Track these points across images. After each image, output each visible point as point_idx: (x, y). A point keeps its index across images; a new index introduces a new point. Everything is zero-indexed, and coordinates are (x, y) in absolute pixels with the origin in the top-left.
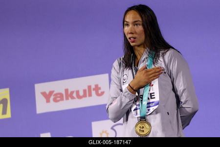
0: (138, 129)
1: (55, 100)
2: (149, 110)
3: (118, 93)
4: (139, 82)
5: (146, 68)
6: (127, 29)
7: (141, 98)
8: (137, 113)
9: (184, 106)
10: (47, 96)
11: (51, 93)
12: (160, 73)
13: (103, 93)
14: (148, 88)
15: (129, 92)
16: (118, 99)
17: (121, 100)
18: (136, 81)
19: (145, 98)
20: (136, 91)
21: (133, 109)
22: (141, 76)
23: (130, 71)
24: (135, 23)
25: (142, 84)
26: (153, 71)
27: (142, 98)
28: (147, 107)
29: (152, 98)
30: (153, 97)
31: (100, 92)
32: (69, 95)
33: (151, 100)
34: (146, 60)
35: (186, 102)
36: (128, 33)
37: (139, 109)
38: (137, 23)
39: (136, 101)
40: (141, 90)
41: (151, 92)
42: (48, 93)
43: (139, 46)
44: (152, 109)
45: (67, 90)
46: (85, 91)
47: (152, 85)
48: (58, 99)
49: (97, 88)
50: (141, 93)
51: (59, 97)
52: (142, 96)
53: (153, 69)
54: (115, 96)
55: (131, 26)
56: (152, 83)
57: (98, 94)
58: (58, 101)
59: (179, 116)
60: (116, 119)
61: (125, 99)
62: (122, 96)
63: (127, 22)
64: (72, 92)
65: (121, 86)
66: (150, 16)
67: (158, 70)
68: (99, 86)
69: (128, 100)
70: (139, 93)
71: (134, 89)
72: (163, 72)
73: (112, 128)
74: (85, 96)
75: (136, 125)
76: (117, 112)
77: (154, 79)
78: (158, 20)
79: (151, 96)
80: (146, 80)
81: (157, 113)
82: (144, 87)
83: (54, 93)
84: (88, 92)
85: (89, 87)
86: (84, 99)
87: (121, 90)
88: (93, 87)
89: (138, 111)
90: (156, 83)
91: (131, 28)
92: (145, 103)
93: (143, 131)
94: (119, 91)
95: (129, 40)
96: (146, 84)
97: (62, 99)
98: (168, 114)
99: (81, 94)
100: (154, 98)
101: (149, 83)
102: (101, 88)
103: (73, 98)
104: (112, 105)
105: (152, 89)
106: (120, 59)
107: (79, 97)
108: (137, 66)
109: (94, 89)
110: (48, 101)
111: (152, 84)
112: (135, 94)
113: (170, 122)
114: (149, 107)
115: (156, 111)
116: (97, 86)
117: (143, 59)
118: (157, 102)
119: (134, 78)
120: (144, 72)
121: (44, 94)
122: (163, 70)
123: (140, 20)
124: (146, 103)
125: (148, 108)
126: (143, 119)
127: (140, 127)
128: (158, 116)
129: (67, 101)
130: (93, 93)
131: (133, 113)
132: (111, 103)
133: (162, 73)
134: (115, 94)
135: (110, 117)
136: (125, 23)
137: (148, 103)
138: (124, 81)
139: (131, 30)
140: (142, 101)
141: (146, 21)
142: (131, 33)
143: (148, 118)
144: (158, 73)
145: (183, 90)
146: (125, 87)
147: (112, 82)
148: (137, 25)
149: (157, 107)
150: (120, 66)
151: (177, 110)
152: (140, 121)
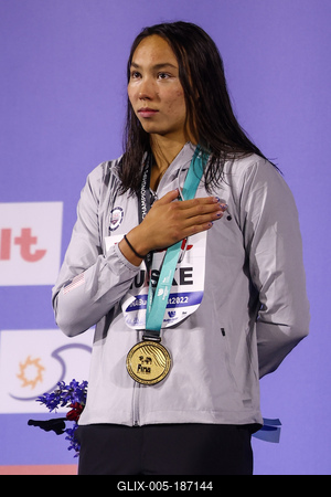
0: (135, 362)
2: (171, 314)
3: (89, 257)
4: (153, 234)
5: (179, 198)
6: (136, 86)
7: (154, 278)
8: (136, 319)
9: (274, 318)
12: (215, 215)
13: (41, 254)
14: (174, 254)
15: (123, 258)
16: (90, 272)
17: (97, 277)
18: (145, 228)
19: (165, 280)
20: (143, 257)
21: (125, 307)
22: (160, 218)
23: (133, 202)
24: (159, 71)
25: (160, 240)
26: (197, 209)
27: (157, 279)
28: (169, 306)
29: (183, 282)
30: (186, 279)
31: (33, 249)
33: (182, 289)
34: (181, 175)
35: (276, 307)
36: (137, 97)
37: (146, 307)
38: (162, 70)
39: (138, 286)
40: (158, 257)
41: (184, 264)
43: (163, 134)
44: (180, 314)
47: (189, 247)
50: (155, 266)
52: (158, 273)
53: (198, 202)
54: (81, 264)
55: (146, 77)
56: (190, 241)
59: (255, 342)
60: (77, 327)
61: (108, 275)
62: (102, 266)
63: (136, 66)
65: (100, 239)
66: (203, 57)
67: (209, 207)
68: (33, 234)
69: (115, 279)
70: (149, 264)
71: (138, 249)
72: (226, 214)
75: (132, 352)
76: (82, 308)
77: (195, 232)
78: (225, 68)
79: (182, 276)
81: (193, 325)
82: (166, 249)
85: (5, 233)
87: (100, 250)
88: (15, 233)
89: (142, 313)
90: (199, 242)
91: (146, 84)
92: (163, 292)
93: (148, 370)
94: (94, 252)
95: (138, 115)
96: (173, 242)
98: (224, 334)
100: (191, 283)
101: (180, 241)
102: (39, 240)
104: (71, 288)
105: (189, 257)
106: (110, 164)
108: (155, 190)
111: (189, 243)
112: (139, 264)
113: (227, 357)
114: (174, 306)
115: (192, 321)
117: (173, 172)
118: (196, 297)
119: (140, 220)
120: (170, 207)
122: (224, 209)
123: (174, 61)
124: (167, 294)
125: (170, 310)
126: (152, 336)
127: (141, 358)
128: (196, 335)
131: (127, 316)
132: (68, 283)
133: (220, 216)
134: (82, 259)
135: (59, 319)
136: (132, 69)
137: (173, 296)
138: (113, 227)
139: (146, 89)
140: (155, 286)
141: (190, 65)
142: (146, 98)
143: (165, 335)
144: (207, 215)
145: (275, 275)
146: (112, 242)
147: (78, 224)
148: (163, 76)
149: (194, 308)
150: (106, 182)
151: (251, 325)
152: (144, 340)
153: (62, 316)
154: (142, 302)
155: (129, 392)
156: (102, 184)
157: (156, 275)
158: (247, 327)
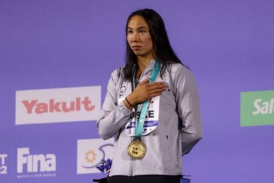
0: (131, 150)
1: (38, 111)
2: (145, 130)
3: (112, 107)
4: (137, 97)
5: (148, 82)
6: (131, 37)
8: (130, 132)
9: (189, 131)
10: (29, 106)
11: (34, 102)
13: (93, 108)
14: (147, 105)
15: (125, 107)
16: (112, 113)
17: (115, 115)
18: (135, 95)
19: (143, 115)
20: (133, 107)
21: (126, 126)
22: (141, 91)
23: (130, 84)
24: (140, 30)
25: (140, 99)
26: (156, 86)
27: (139, 115)
28: (144, 126)
29: (150, 117)
31: (90, 106)
32: (54, 107)
33: (150, 119)
34: (150, 73)
35: (189, 126)
36: (132, 41)
37: (134, 127)
38: (142, 29)
39: (132, 118)
40: (139, 106)
41: (150, 109)
42: (30, 102)
44: (149, 130)
45: (52, 101)
46: (72, 103)
47: (152, 102)
48: (42, 110)
49: (87, 101)
50: (139, 110)
51: (42, 108)
52: (140, 113)
53: (156, 83)
54: (108, 110)
55: (135, 33)
56: (153, 99)
57: (88, 109)
58: (41, 112)
59: (180, 141)
60: (107, 136)
62: (117, 110)
63: (130, 28)
64: (58, 104)
65: (116, 100)
68: (90, 99)
69: (122, 116)
70: (136, 109)
71: (131, 103)
73: (100, 149)
74: (72, 109)
75: (130, 146)
76: (109, 128)
77: (155, 96)
79: (150, 114)
80: (146, 96)
81: (155, 135)
82: (143, 103)
83: (38, 103)
84: (76, 106)
85: (78, 100)
86: (71, 112)
87: (116, 104)
88: (82, 99)
89: (133, 129)
90: (157, 101)
91: (135, 36)
92: (142, 121)
93: (137, 153)
94: (114, 105)
95: (133, 49)
97: (46, 111)
98: (167, 138)
99: (68, 106)
100: (153, 117)
101: (149, 99)
103: (58, 110)
104: (104, 120)
105: (152, 106)
107: (66, 110)
108: (139, 79)
109: (83, 102)
110: (29, 111)
112: (132, 109)
113: (169, 147)
114: (147, 126)
115: (154, 133)
116: (87, 99)
117: (146, 72)
119: (132, 91)
120: (144, 86)
121: (25, 103)
122: (167, 87)
123: (146, 26)
125: (145, 128)
126: (138, 139)
127: (134, 148)
128: (156, 138)
129: (52, 113)
130: (82, 106)
131: (127, 130)
132: (104, 117)
133: (165, 90)
134: (109, 108)
136: (129, 30)
137: (146, 122)
138: (121, 94)
139: (135, 38)
140: (138, 118)
142: (136, 41)
143: (143, 139)
144: (160, 89)
145: (189, 113)
146: (121, 100)
147: (108, 94)
148: (142, 32)
149: (155, 127)
150: (119, 76)
151: (179, 133)
152: (134, 141)
153: (101, 131)
154: (133, 125)
155: (128, 162)
156: (117, 77)
157: (139, 114)
158: (177, 135)
